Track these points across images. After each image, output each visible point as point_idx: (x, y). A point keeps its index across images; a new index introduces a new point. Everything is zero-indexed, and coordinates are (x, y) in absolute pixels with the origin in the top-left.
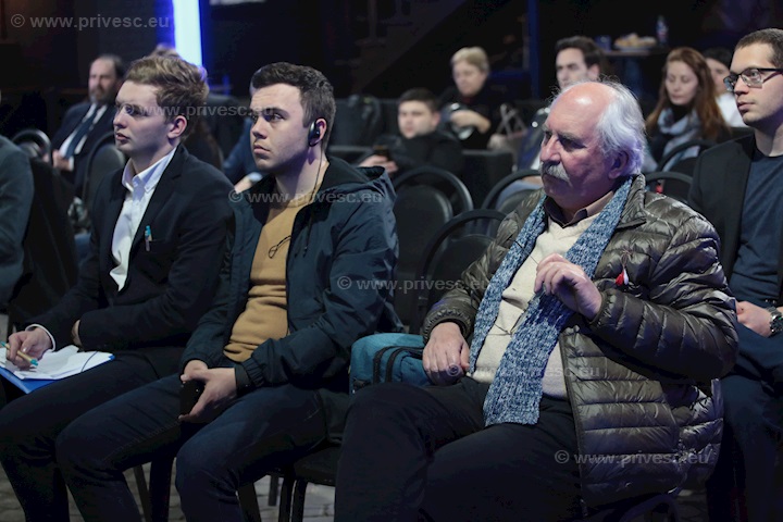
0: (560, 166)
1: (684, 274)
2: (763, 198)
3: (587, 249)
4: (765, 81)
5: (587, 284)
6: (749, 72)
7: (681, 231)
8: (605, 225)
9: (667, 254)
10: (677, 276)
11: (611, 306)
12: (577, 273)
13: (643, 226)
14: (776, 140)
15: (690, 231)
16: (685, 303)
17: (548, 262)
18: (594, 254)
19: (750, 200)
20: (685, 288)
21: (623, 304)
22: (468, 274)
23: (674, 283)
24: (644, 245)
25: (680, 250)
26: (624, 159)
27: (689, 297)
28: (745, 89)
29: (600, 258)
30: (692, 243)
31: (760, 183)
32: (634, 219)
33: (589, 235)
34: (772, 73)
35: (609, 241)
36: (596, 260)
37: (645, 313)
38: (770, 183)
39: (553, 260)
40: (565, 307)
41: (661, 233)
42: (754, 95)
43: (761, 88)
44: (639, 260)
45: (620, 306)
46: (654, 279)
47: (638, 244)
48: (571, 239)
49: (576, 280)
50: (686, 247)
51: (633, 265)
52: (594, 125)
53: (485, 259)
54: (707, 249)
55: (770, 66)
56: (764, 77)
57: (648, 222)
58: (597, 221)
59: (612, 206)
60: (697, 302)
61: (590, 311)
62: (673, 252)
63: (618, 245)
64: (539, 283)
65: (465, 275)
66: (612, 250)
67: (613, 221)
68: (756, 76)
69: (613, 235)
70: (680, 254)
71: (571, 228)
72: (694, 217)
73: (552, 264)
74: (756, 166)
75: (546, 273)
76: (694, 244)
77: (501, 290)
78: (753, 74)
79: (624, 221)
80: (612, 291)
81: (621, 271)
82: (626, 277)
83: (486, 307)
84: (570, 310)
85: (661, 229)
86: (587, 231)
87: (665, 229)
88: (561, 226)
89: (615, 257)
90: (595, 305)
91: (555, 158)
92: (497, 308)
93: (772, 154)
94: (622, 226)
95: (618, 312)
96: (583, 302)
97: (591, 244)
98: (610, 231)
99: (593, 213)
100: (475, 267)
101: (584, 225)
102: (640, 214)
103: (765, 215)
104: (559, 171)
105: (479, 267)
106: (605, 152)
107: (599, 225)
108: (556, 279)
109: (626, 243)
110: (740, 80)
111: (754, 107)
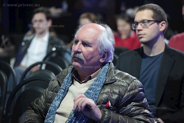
0: (81, 54)
1: (133, 103)
2: (148, 73)
3: (93, 92)
4: (150, 25)
5: (96, 107)
6: (143, 21)
7: (131, 85)
8: (99, 82)
9: (126, 94)
10: (130, 103)
11: (106, 116)
12: (91, 102)
13: (115, 83)
14: (153, 50)
15: (135, 85)
16: (134, 115)
17: (79, 98)
18: (96, 94)
19: (142, 74)
20: (133, 109)
21: (111, 115)
22: (35, 103)
23: (129, 106)
24: (117, 91)
25: (131, 92)
26: (106, 55)
27: (135, 112)
28: (141, 28)
29: (99, 96)
30: (136, 90)
31: (146, 67)
32: (111, 80)
33: (93, 86)
34: (152, 22)
35: (102, 89)
36: (97, 97)
37: (120, 119)
38: (150, 67)
39: (81, 97)
40: (85, 117)
41: (123, 86)
42: (145, 31)
43: (148, 28)
44: (115, 97)
45: (109, 116)
46: (121, 105)
47: (114, 90)
48: (84, 88)
49: (92, 105)
50: (134, 91)
51: (113, 99)
52: (97, 39)
53: (42, 97)
54: (141, 93)
55: (152, 19)
56: (150, 24)
57: (117, 81)
58: (96, 81)
59: (102, 75)
60: (138, 114)
61: (97, 118)
62: (128, 93)
63: (106, 91)
64: (76, 106)
65: (33, 104)
66: (104, 93)
67: (102, 80)
68: (146, 23)
69: (103, 87)
70: (131, 94)
71: (84, 84)
72: (135, 79)
73: (81, 98)
74: (144, 60)
75: (79, 102)
76: (136, 91)
77: (56, 109)
78: (145, 23)
79: (107, 81)
80: (105, 110)
81: (108, 102)
82: (110, 104)
83: (49, 117)
84: (87, 118)
85: (123, 84)
86: (92, 85)
87: (125, 84)
88: (80, 83)
89: (105, 96)
90: (99, 116)
91: (79, 50)
92: (54, 117)
93: (151, 55)
94: (106, 83)
95: (109, 118)
96: (94, 114)
97: (94, 90)
98: (102, 85)
99: (94, 77)
100: (38, 101)
101: (90, 82)
102: (113, 78)
103: (149, 80)
104: (81, 56)
105: (40, 101)
106: (100, 50)
107: (97, 82)
108: (84, 105)
109: (109, 90)
110: (139, 25)
111: (145, 36)
